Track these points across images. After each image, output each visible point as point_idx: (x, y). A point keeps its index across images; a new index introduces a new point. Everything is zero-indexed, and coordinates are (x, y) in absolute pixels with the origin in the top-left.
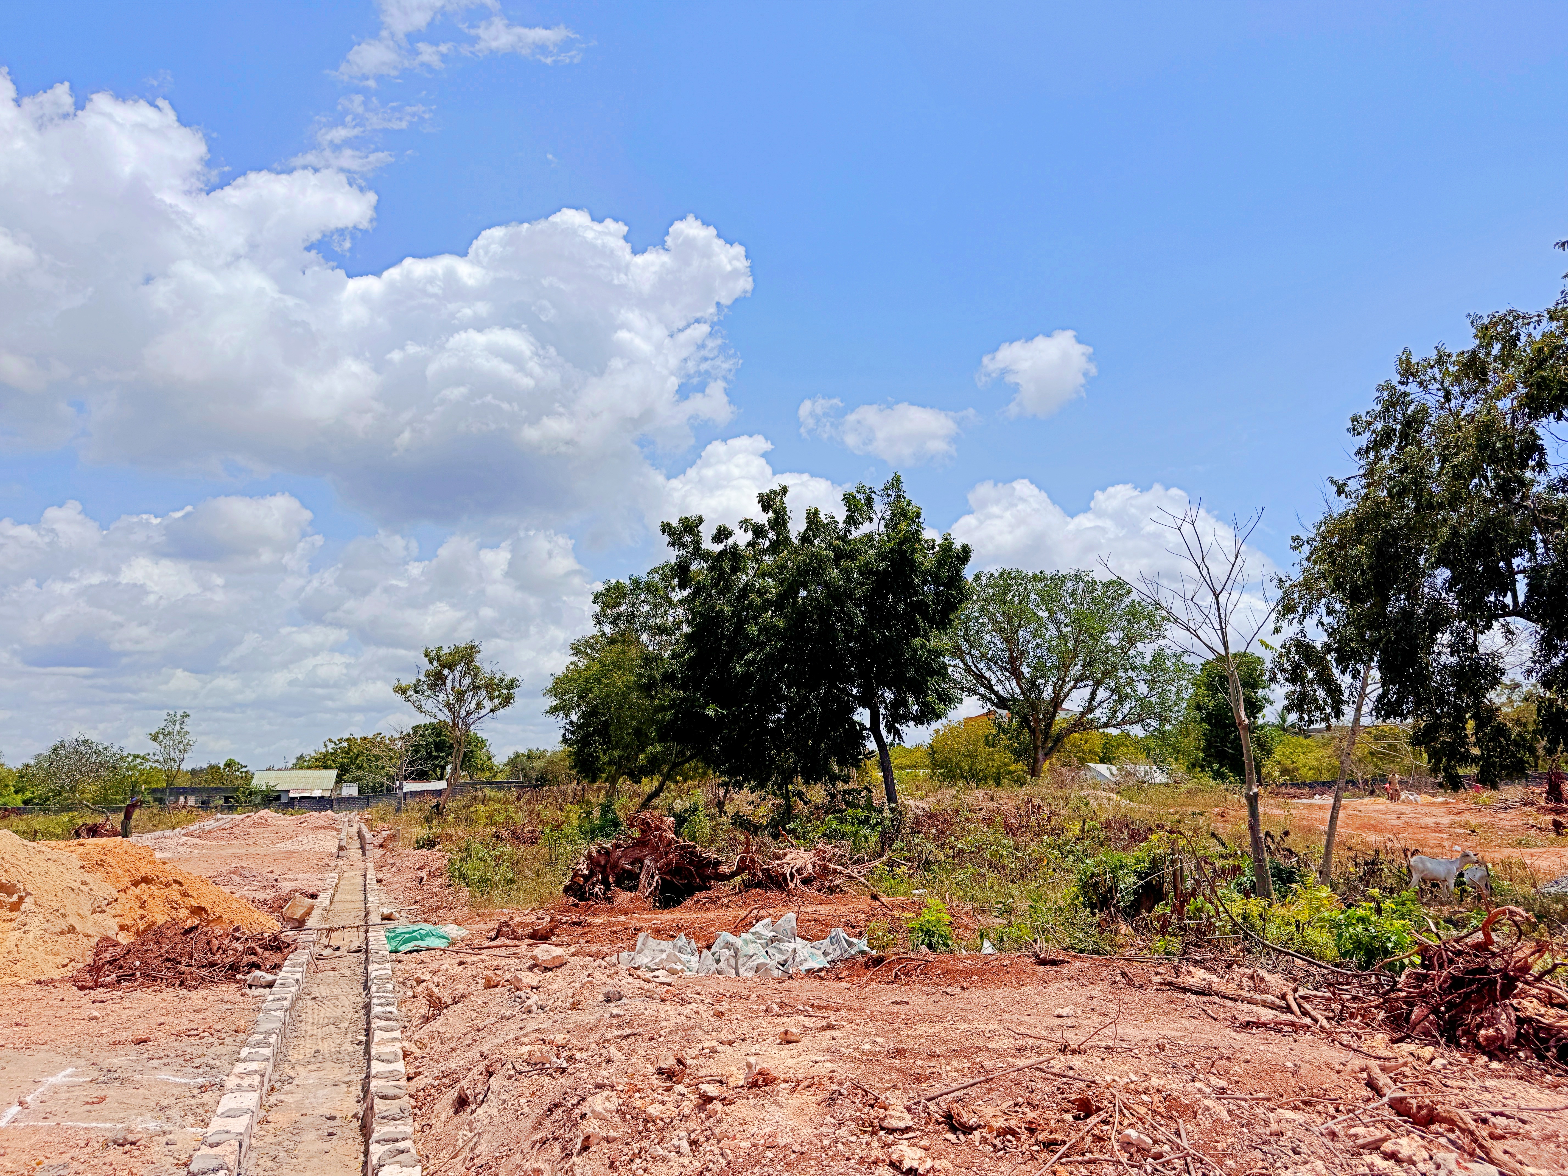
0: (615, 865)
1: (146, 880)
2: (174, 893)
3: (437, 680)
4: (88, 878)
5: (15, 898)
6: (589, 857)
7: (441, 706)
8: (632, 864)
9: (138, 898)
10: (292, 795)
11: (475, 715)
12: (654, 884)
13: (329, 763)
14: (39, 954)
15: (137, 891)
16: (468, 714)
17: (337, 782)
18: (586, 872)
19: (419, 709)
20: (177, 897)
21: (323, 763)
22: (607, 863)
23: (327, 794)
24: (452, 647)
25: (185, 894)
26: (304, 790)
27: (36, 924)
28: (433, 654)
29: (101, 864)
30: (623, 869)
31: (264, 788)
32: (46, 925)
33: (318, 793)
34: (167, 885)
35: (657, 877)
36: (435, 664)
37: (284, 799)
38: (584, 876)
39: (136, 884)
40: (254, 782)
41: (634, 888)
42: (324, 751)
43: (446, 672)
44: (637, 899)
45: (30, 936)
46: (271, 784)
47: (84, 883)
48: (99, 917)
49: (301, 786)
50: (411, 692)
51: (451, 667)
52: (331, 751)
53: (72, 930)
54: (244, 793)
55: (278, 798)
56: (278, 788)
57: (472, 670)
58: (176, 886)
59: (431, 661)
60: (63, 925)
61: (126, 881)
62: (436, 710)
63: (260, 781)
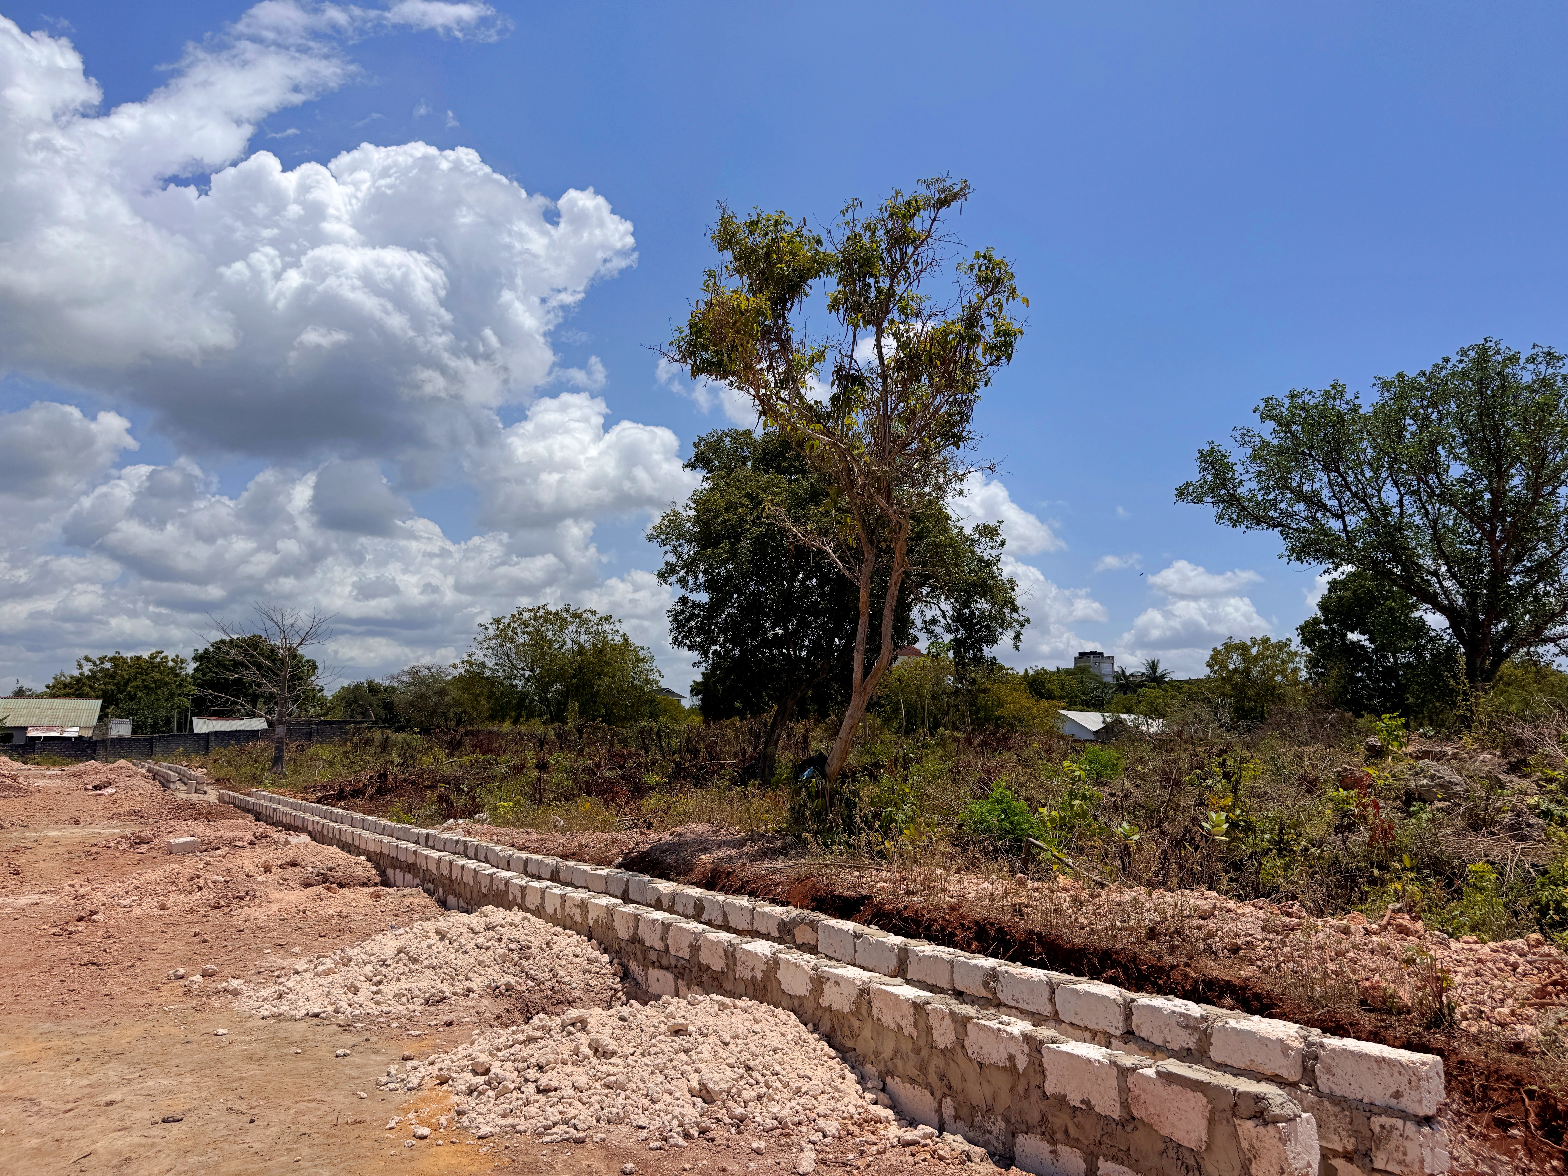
10: (31, 733)
17: (100, 719)
21: (77, 688)
23: (88, 734)
26: (50, 728)
33: (73, 732)
37: (17, 740)
49: (45, 721)
52: (87, 673)
55: (8, 738)
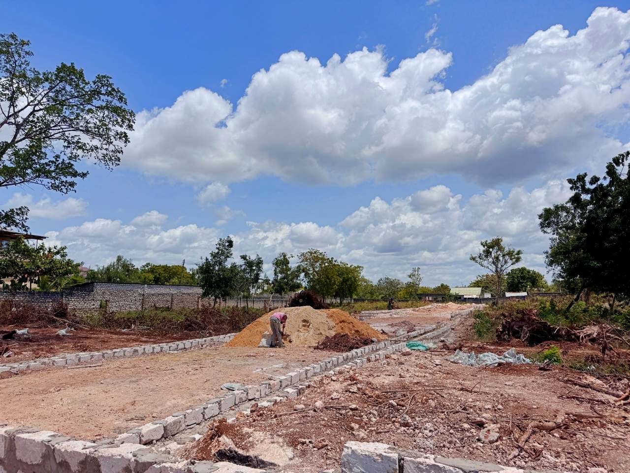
0: (512, 328)
1: (343, 321)
2: (351, 326)
3: (488, 253)
4: (328, 320)
5: (308, 324)
6: (503, 324)
7: (491, 264)
8: (518, 328)
9: (341, 326)
10: (465, 297)
11: (505, 267)
12: (527, 337)
13: (480, 285)
14: (311, 339)
15: (341, 324)
16: (502, 266)
17: (481, 293)
18: (501, 330)
19: (482, 265)
20: (351, 327)
21: (476, 284)
22: (509, 327)
23: (478, 297)
24: (491, 240)
25: (354, 326)
26: (469, 295)
27: (312, 331)
28: (484, 244)
29: (332, 316)
30: (515, 330)
31: (454, 294)
32: (314, 332)
33: (475, 296)
34: (349, 323)
35: (528, 334)
36: (486, 247)
37: (462, 299)
38: (500, 331)
39: (341, 322)
40: (451, 292)
41: (519, 337)
42: (477, 280)
43: (491, 250)
44: (519, 342)
45: (310, 334)
46: (457, 293)
47: (327, 321)
48: (330, 331)
49: (468, 294)
50: (478, 259)
51: (493, 247)
52: (479, 280)
53: (321, 334)
54: (448, 296)
55: (460, 298)
56: (460, 294)
57: (500, 249)
58: (351, 324)
59: (484, 246)
60: (319, 332)
61: (338, 321)
62: (489, 265)
63: (453, 291)
